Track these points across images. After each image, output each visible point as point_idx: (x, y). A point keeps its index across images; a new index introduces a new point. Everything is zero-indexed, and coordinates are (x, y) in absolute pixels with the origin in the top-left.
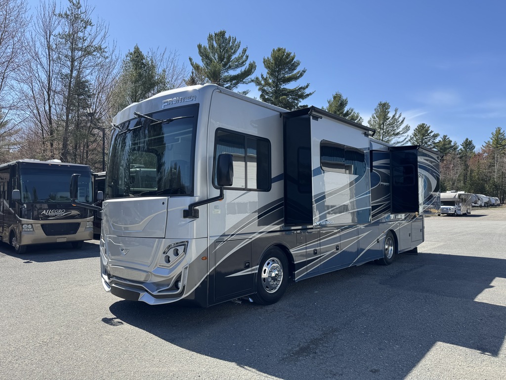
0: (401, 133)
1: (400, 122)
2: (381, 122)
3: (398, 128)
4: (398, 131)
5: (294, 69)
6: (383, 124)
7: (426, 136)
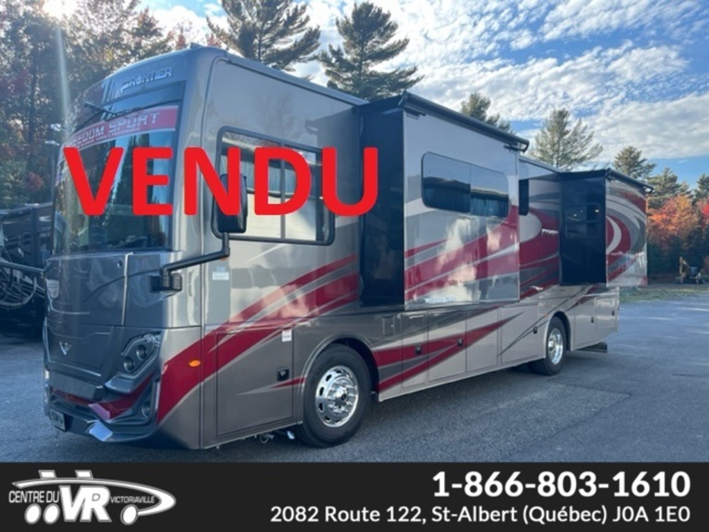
0: (589, 156)
1: (587, 137)
2: (556, 139)
3: (583, 146)
4: (583, 154)
5: (389, 37)
6: (558, 142)
7: (635, 167)
